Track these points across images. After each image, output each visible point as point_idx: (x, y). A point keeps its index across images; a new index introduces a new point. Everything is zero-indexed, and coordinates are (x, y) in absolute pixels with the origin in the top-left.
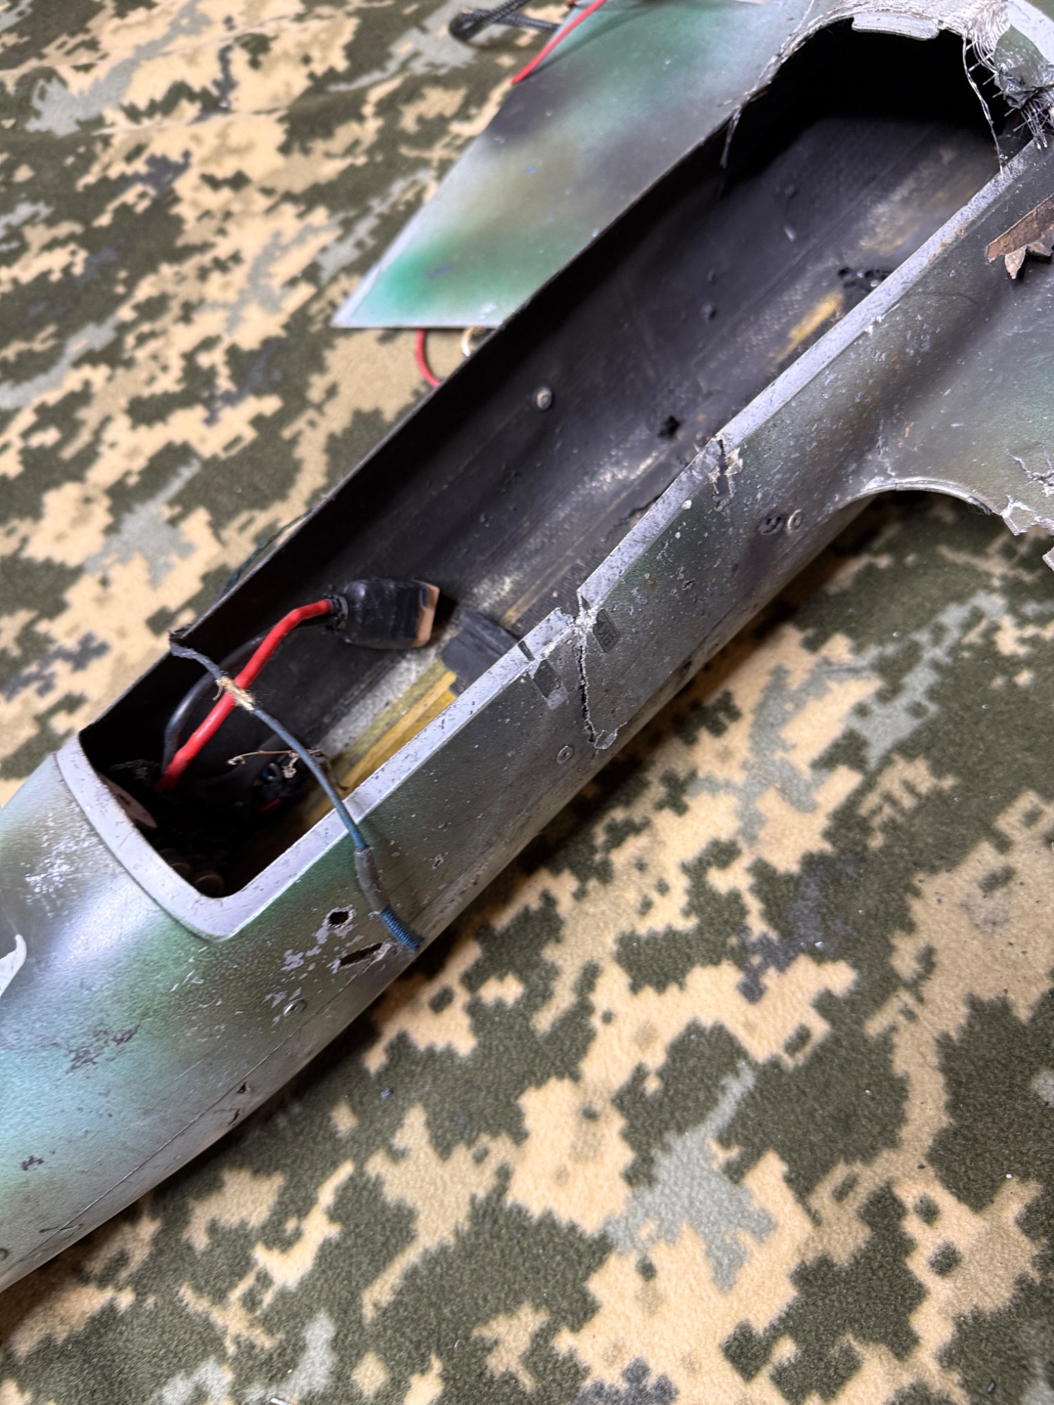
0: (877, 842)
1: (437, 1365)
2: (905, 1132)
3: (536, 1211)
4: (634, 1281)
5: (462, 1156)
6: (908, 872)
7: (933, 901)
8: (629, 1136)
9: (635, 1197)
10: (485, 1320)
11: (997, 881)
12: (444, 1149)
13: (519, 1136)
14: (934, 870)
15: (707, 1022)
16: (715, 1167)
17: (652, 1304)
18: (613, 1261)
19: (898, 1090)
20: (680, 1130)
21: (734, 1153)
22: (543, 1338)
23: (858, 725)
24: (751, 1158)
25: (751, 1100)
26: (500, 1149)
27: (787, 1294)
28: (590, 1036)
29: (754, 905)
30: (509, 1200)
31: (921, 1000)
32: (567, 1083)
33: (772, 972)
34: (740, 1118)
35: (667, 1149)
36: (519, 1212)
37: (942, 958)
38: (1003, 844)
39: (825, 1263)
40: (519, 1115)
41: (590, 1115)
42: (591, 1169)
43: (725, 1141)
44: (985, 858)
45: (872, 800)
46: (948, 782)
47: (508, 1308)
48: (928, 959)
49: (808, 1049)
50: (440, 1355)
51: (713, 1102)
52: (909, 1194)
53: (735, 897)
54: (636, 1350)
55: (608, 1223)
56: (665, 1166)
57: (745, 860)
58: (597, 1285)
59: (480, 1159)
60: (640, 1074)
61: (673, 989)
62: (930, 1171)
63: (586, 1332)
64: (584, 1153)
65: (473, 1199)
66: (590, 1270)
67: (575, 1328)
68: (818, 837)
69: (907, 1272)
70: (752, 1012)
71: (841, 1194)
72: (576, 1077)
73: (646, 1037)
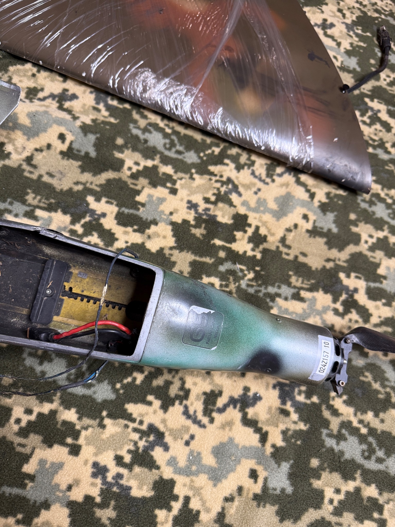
0: (53, 201)
1: (212, 242)
2: (117, 177)
3: (174, 239)
4: (174, 215)
5: (173, 259)
6: (57, 192)
7: (63, 186)
8: (149, 228)
9: (160, 221)
10: (199, 238)
11: (51, 175)
12: (174, 263)
13: (162, 249)
14: (54, 188)
15: (115, 222)
16: (144, 209)
17: (176, 211)
18: (174, 220)
19: (109, 181)
20: (141, 218)
21: (140, 206)
22: (195, 227)
23: (21, 215)
24: (139, 203)
25: (127, 207)
26: (167, 252)
27: (160, 188)
28: (133, 244)
29: (83, 221)
30: (175, 245)
31: (87, 182)
32: (146, 244)
33: (97, 212)
34: (131, 208)
35: (147, 219)
36: (176, 242)
37: (75, 180)
38: (40, 176)
39: (150, 183)
40: (158, 251)
41: (149, 237)
42: (159, 232)
43: (138, 209)
44: (46, 179)
45: (42, 205)
46: (29, 191)
47: (194, 235)
48: (77, 183)
49: (110, 200)
50: (210, 242)
51: (132, 214)
52: (129, 173)
53: (83, 226)
54: (186, 210)
55: (167, 224)
56: (150, 218)
57: (72, 227)
58: (180, 221)
59: (171, 255)
60: (135, 231)
61: (113, 231)
62: (122, 170)
63: (189, 219)
64: (157, 235)
65: (180, 252)
66: (178, 224)
67: (189, 222)
68: (58, 213)
69: (143, 169)
70: (108, 213)
71: (136, 185)
72: (143, 243)
73: (126, 233)
